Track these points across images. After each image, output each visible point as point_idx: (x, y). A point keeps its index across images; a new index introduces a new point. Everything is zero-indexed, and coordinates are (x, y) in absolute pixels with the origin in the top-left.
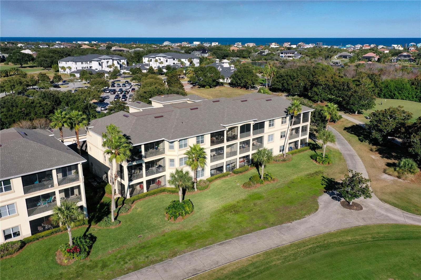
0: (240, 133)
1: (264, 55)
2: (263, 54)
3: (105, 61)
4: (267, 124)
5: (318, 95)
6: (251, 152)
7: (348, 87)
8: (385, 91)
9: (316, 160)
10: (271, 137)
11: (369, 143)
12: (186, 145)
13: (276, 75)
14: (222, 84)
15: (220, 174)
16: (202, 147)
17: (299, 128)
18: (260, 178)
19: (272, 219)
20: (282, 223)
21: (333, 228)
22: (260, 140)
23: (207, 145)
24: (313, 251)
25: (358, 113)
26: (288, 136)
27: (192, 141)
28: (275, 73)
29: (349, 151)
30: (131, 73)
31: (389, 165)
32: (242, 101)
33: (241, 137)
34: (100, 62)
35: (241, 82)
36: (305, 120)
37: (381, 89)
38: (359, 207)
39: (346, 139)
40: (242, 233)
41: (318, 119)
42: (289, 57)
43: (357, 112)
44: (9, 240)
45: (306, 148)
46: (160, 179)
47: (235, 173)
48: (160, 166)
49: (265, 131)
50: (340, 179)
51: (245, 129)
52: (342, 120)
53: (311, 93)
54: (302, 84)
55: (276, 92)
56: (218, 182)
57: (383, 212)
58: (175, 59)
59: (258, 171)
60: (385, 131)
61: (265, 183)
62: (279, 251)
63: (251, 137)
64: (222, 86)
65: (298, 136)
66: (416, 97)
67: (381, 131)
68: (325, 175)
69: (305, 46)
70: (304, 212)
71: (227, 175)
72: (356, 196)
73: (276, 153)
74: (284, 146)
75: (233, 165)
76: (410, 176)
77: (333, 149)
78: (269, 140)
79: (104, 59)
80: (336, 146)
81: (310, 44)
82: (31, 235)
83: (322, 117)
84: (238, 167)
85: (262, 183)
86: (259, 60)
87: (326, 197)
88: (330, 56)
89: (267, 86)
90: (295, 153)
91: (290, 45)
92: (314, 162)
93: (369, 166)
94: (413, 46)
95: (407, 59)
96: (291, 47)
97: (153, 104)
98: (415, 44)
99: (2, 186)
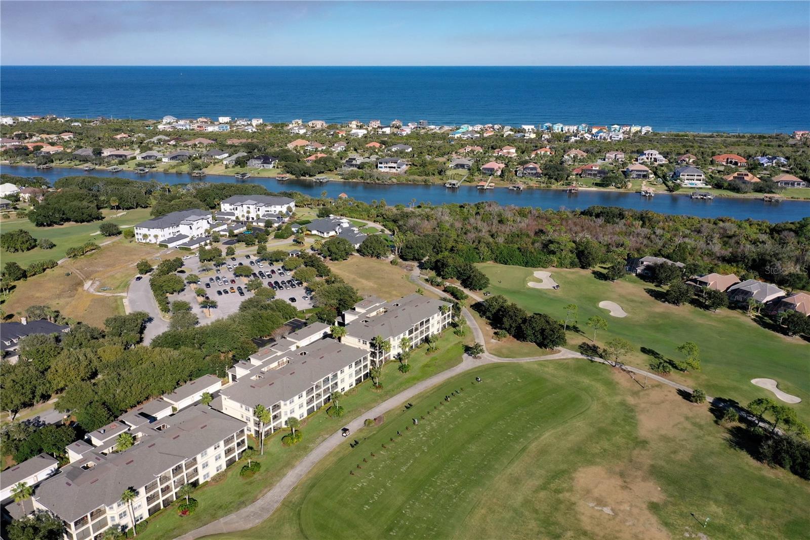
0: (420, 326)
1: (356, 165)
2: (354, 162)
4: (431, 319)
5: (448, 274)
6: (424, 336)
8: (500, 257)
10: (433, 325)
11: (486, 319)
12: (399, 338)
14: (350, 253)
15: (412, 350)
16: (406, 337)
17: (446, 316)
18: (432, 349)
21: (470, 367)
22: (428, 328)
26: (441, 322)
27: (402, 336)
29: (475, 325)
31: (495, 333)
33: (420, 329)
37: (497, 256)
38: (480, 358)
39: (472, 315)
41: (455, 308)
42: (390, 167)
43: (478, 290)
45: (451, 327)
46: (388, 357)
49: (430, 323)
50: (471, 345)
51: (422, 324)
52: (468, 298)
55: (408, 261)
57: (489, 358)
59: (429, 345)
60: (493, 311)
61: (436, 351)
62: (452, 378)
63: (425, 327)
64: (352, 255)
65: (446, 321)
68: (463, 343)
69: (404, 130)
70: (457, 363)
71: (416, 350)
72: (478, 353)
73: (436, 333)
74: (439, 329)
75: (417, 344)
76: (504, 339)
77: (467, 326)
78: (432, 327)
81: (409, 124)
85: (434, 351)
87: (466, 355)
88: (443, 170)
89: (397, 253)
90: (445, 331)
91: (381, 127)
92: (457, 336)
93: (486, 334)
94: (548, 128)
95: (534, 172)
96: (383, 132)
97: (357, 309)
98: (551, 125)
99: (350, 367)
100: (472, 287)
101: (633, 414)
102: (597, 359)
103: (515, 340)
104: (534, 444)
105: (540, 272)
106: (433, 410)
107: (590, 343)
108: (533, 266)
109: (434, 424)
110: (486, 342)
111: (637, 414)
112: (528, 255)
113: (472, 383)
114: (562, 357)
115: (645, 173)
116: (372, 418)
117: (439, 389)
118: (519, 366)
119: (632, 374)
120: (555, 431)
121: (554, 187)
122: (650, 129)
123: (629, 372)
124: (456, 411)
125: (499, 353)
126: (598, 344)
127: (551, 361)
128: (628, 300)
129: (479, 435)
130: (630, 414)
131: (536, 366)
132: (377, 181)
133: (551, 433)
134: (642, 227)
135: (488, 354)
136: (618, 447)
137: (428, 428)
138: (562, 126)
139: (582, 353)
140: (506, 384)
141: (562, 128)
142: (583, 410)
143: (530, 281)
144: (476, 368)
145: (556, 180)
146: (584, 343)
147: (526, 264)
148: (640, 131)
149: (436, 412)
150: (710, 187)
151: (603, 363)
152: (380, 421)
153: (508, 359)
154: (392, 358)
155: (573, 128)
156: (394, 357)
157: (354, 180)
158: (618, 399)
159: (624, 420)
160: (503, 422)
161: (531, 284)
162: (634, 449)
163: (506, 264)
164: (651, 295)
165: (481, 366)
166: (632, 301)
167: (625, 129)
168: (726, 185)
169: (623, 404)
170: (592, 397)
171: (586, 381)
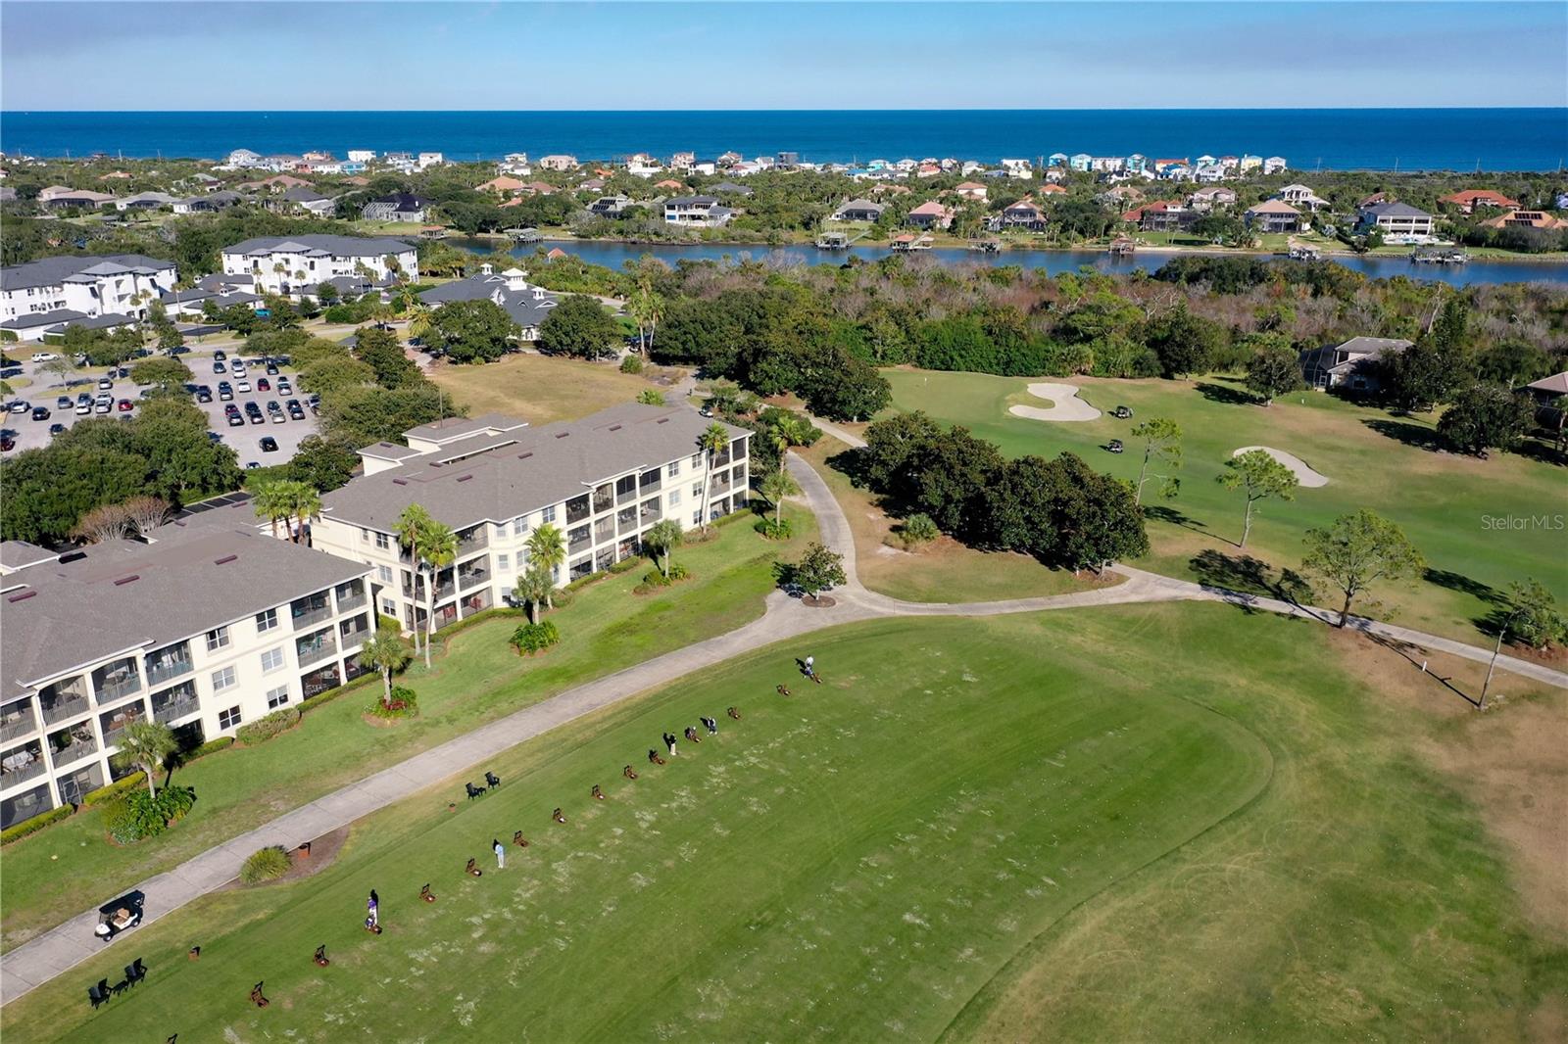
0: (618, 494)
1: (615, 214)
2: (611, 208)
3: (109, 282)
4: (665, 472)
5: (771, 378)
6: (639, 530)
7: (835, 356)
8: (931, 349)
9: (764, 533)
10: (675, 497)
11: (871, 489)
12: (525, 527)
13: (665, 316)
14: (514, 348)
15: (587, 577)
16: (555, 528)
17: (728, 471)
18: (664, 574)
19: (692, 635)
20: (708, 637)
21: (787, 633)
22: (654, 504)
23: (561, 523)
24: (756, 663)
25: (858, 420)
26: (707, 490)
27: (535, 520)
28: (661, 313)
29: (830, 508)
30: (205, 317)
31: (895, 529)
32: (612, 430)
33: (619, 503)
34: (96, 286)
35: (573, 342)
36: (739, 454)
37: (923, 347)
38: (830, 602)
39: (827, 483)
40: (648, 658)
41: (764, 449)
42: (693, 217)
43: (855, 418)
44: (274, 710)
45: (746, 510)
46: (478, 597)
47: (613, 571)
48: (478, 571)
49: (663, 487)
51: (626, 485)
52: (822, 439)
53: (755, 373)
54: (734, 349)
55: (669, 365)
56: (587, 591)
57: (866, 605)
58: (338, 258)
59: (657, 564)
60: (891, 463)
61: (673, 583)
63: (638, 499)
64: (517, 352)
65: (728, 489)
66: (998, 364)
67: (884, 463)
68: (777, 558)
69: (743, 168)
70: (742, 620)
71: (601, 577)
72: (823, 587)
73: (688, 525)
74: (701, 512)
75: (607, 557)
76: (921, 544)
77: (800, 507)
78: (671, 503)
79: (108, 276)
80: (804, 501)
81: (758, 160)
82: (302, 700)
83: (771, 446)
84: (618, 561)
85: (667, 583)
86: (602, 235)
87: (781, 594)
88: (815, 217)
89: (643, 348)
90: (725, 523)
91: (695, 164)
92: (761, 536)
93: (862, 533)
94: (1060, 164)
95: (1028, 220)
96: (697, 172)
97: (413, 444)
98: (1065, 158)
99: (266, 620)
100: (839, 415)
101: (1466, 816)
102: (1266, 603)
103: (963, 546)
104: (1029, 976)
105: (1046, 384)
106: (577, 804)
107: (1233, 553)
108: (1028, 372)
109: (562, 870)
110: (861, 555)
111: (1484, 816)
112: (1012, 342)
113: (781, 690)
114: (1134, 598)
115: (1291, 220)
116: (291, 843)
117: (644, 712)
118: (972, 628)
119: (1415, 651)
120: (1130, 903)
121: (1076, 247)
122: (1282, 163)
123: (1400, 646)
124: (682, 808)
125: (900, 588)
126: (1258, 554)
127: (1092, 612)
128: (1318, 447)
129: (763, 926)
130: (1453, 817)
131: (1036, 629)
132: (654, 239)
133: (1108, 912)
134: (1315, 295)
135: (860, 590)
136: (1446, 988)
137: (525, 893)
138: (1088, 159)
139: (1204, 584)
140: (916, 693)
141: (1090, 164)
142: (1241, 801)
143: (1017, 402)
144: (805, 637)
145: (1081, 232)
146: (1208, 553)
147: (1007, 368)
148: (1262, 168)
149: (592, 813)
150: (1452, 243)
151: (1294, 617)
152: (321, 855)
153: (930, 605)
154: (500, 604)
155: (1115, 163)
156: (506, 599)
157: (602, 239)
158: (1382, 750)
159: (1436, 845)
160: (886, 860)
161: (1018, 411)
162: (1533, 999)
163: (948, 369)
164: (1386, 434)
165: (828, 629)
166: (1333, 448)
167: (1227, 162)
168: (1492, 235)
169: (1406, 769)
170: (1271, 745)
171: (1236, 681)
